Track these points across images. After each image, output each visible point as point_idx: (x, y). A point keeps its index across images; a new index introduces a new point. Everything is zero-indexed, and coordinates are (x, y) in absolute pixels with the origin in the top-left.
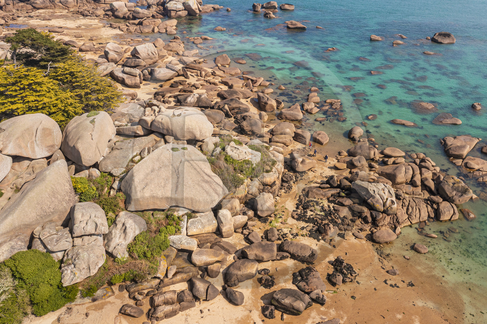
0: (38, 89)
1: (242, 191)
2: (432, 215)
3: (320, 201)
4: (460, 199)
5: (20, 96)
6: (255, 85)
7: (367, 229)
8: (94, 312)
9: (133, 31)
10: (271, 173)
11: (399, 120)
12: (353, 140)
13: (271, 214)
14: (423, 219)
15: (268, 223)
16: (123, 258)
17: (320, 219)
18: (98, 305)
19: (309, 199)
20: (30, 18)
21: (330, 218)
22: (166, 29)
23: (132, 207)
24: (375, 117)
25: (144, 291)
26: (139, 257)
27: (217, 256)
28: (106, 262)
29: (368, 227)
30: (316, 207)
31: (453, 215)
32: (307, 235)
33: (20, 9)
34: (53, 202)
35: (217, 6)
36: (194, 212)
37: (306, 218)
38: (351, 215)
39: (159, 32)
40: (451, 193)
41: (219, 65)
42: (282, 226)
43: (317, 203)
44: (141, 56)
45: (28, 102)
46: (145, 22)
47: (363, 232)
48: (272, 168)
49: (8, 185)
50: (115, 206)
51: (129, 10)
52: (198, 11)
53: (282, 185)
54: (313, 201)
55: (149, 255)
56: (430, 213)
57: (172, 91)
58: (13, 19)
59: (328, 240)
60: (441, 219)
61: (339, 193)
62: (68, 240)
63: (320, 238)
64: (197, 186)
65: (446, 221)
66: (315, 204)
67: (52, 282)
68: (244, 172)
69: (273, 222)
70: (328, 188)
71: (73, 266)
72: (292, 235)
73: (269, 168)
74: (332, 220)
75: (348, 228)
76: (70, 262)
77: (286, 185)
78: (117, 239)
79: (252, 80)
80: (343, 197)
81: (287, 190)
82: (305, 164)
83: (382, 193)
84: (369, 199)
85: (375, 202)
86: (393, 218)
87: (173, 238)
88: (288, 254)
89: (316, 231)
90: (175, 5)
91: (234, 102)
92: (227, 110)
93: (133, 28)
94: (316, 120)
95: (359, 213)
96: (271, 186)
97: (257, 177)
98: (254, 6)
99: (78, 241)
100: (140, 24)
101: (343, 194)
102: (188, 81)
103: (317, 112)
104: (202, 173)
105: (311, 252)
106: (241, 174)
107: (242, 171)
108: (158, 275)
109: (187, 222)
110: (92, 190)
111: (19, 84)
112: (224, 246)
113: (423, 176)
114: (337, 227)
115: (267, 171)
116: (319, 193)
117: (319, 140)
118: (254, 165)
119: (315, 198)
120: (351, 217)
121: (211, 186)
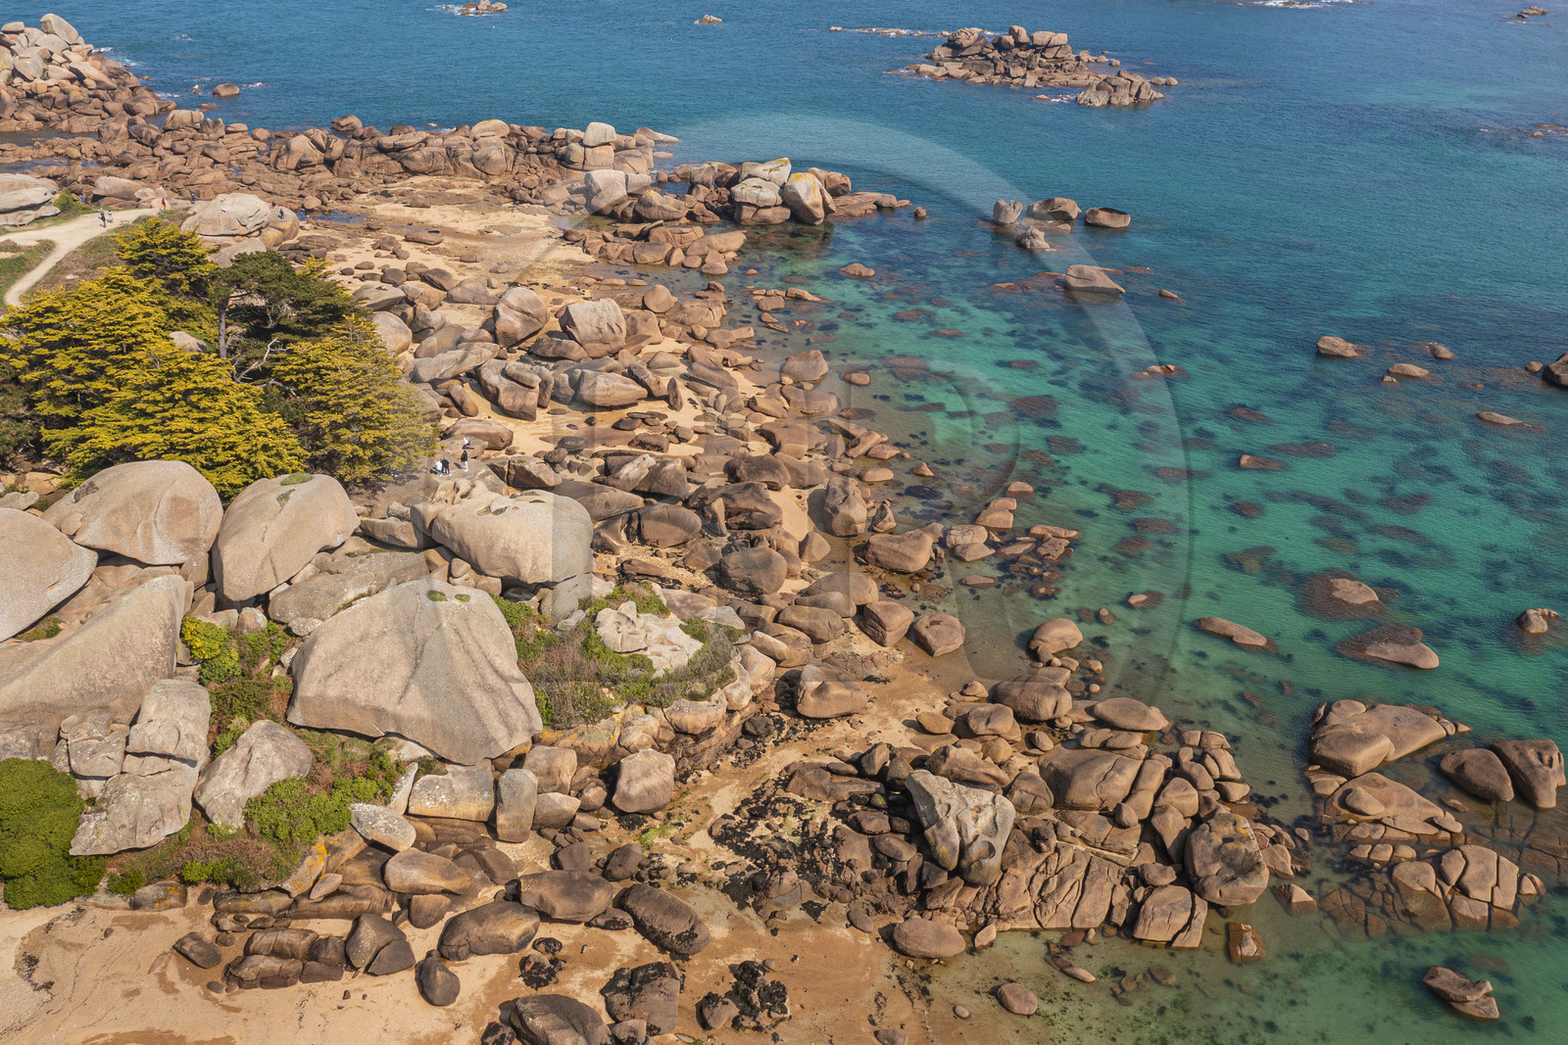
0: (204, 403)
1: (600, 736)
2: (1120, 918)
3: (810, 806)
4: (1223, 888)
6: (851, 453)
8: (125, 930)
9: (614, 255)
10: (705, 703)
12: (1034, 655)
13: (659, 809)
14: (1083, 921)
15: (637, 832)
16: (228, 828)
17: (775, 852)
18: (141, 918)
19: (785, 795)
20: (383, 198)
21: (807, 856)
22: (704, 257)
23: (296, 717)
24: (1155, 600)
25: (248, 916)
27: (449, 879)
28: (190, 827)
31: (1183, 930)
32: (718, 886)
34: (115, 666)
35: (889, 200)
36: (443, 760)
37: (742, 841)
38: (870, 861)
39: (682, 265)
40: (1205, 865)
42: (669, 847)
43: (799, 810)
44: (577, 331)
45: (171, 432)
46: (655, 233)
47: (879, 917)
48: (710, 691)
49: (78, 614)
50: (258, 704)
51: (630, 196)
53: (735, 744)
54: (793, 801)
55: (283, 833)
56: (1116, 910)
57: (611, 438)
59: (765, 913)
60: (1138, 935)
61: (871, 796)
62: (111, 755)
63: (750, 900)
65: (1155, 945)
66: (792, 809)
67: (52, 839)
68: (622, 686)
69: (652, 832)
70: (850, 775)
71: (104, 815)
72: (680, 875)
73: (702, 690)
74: (813, 862)
75: (842, 895)
76: (104, 805)
77: (746, 744)
78: (226, 780)
79: (851, 439)
80: (875, 808)
81: (743, 757)
82: (824, 699)
83: (968, 818)
84: (930, 826)
85: (939, 840)
86: (985, 897)
87: (360, 808)
88: (628, 918)
89: (748, 881)
90: (757, 191)
91: (751, 492)
92: (716, 514)
93: (618, 248)
94: (963, 582)
95: (890, 859)
96: (697, 738)
97: (661, 706)
98: (997, 209)
99: (132, 763)
100: (644, 236)
101: (880, 801)
102: (673, 416)
103: (983, 559)
104: (483, 664)
105: (688, 928)
106: (610, 690)
107: (615, 683)
108: (286, 886)
109: (415, 781)
112: (490, 860)
113: (1162, 801)
114: (811, 885)
115: (694, 697)
116: (816, 783)
117: (925, 639)
118: (660, 673)
119: (802, 795)
120: (867, 868)
121: (495, 703)
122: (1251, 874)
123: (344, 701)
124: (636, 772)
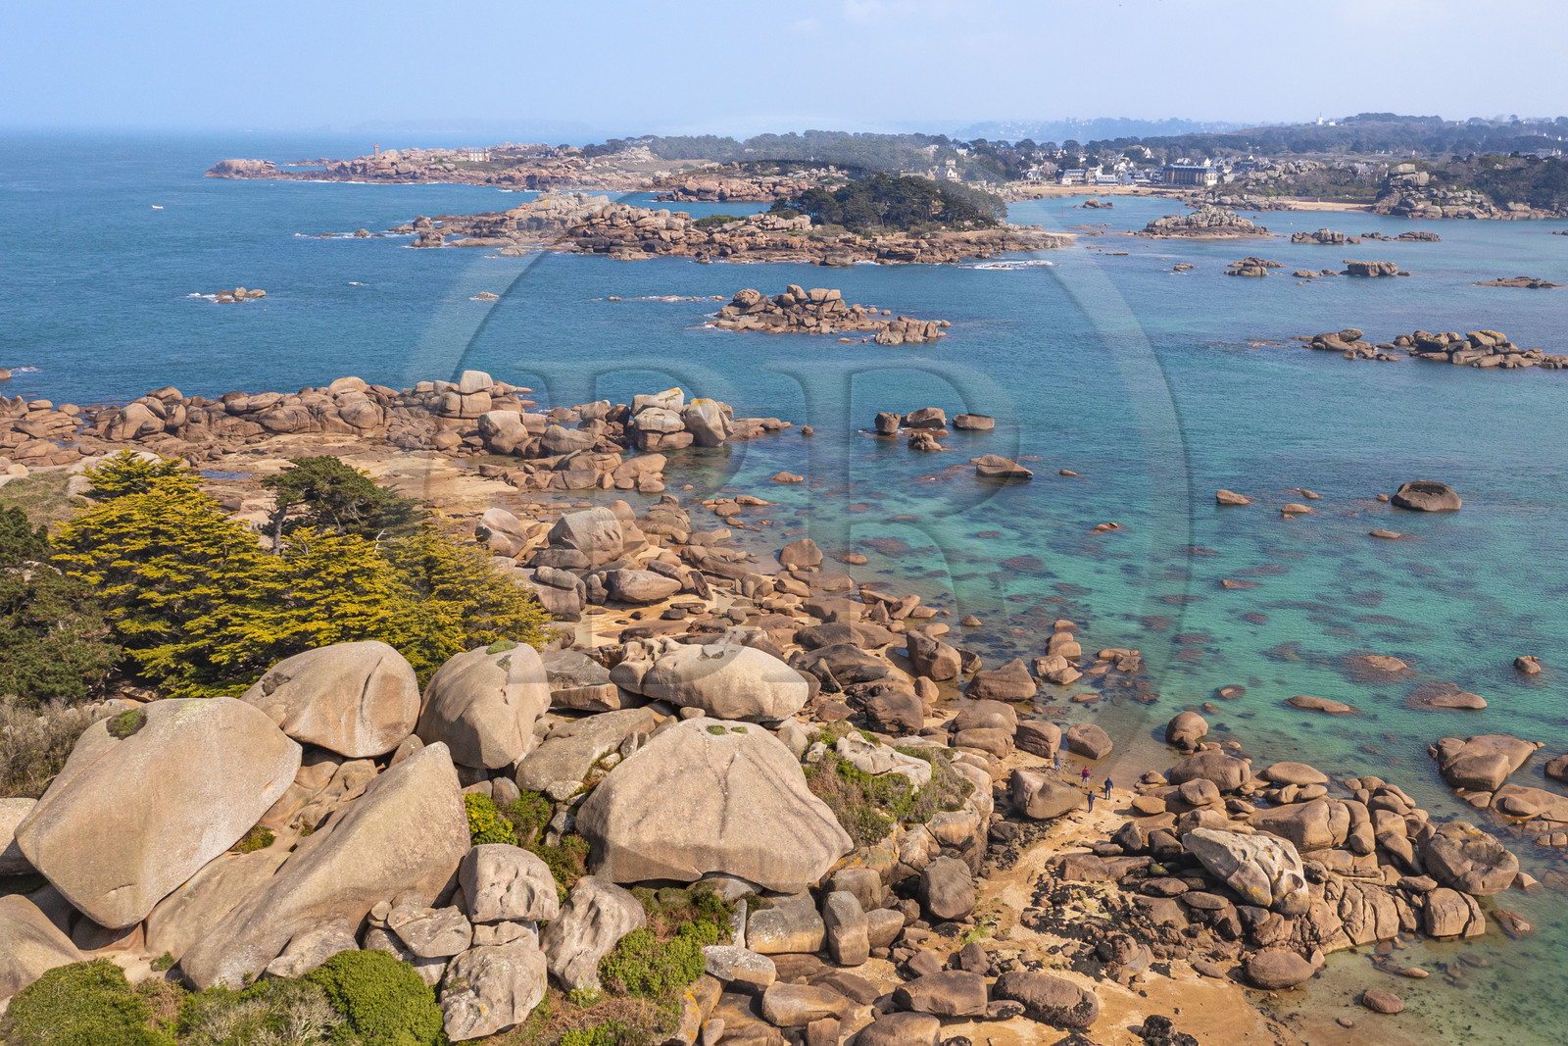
0: (366, 586)
1: (885, 855)
2: (1412, 924)
3: (1097, 887)
4: (1485, 879)
5: (323, 602)
6: (896, 615)
7: (1231, 954)
9: (545, 484)
10: (962, 811)
11: (1308, 699)
12: (1181, 746)
13: (967, 913)
14: (1386, 932)
15: (957, 937)
16: (590, 992)
17: (1099, 927)
19: (1065, 883)
20: (257, 456)
21: (1127, 926)
22: (636, 478)
23: (609, 873)
24: (1239, 690)
26: (630, 989)
28: (546, 1000)
29: (1233, 950)
30: (1086, 900)
31: (1469, 921)
32: (1065, 967)
33: (227, 433)
35: (773, 422)
36: (765, 892)
37: (1062, 925)
38: (1184, 919)
39: (616, 487)
40: (1459, 865)
41: (793, 567)
42: (997, 944)
43: (1090, 893)
44: (576, 541)
46: (575, 463)
47: (1220, 963)
48: (962, 802)
49: (282, 820)
50: (565, 865)
51: (530, 434)
52: (722, 435)
53: (990, 851)
54: (1079, 887)
55: (655, 985)
56: (1405, 918)
57: (670, 627)
58: (212, 458)
59: (1124, 979)
60: (1437, 933)
61: (1148, 867)
62: (460, 929)
63: (1104, 972)
64: (774, 822)
65: (1450, 939)
66: (1083, 893)
68: (891, 804)
69: (971, 935)
70: (1117, 854)
71: (471, 993)
72: (1026, 964)
73: (954, 800)
74: (1134, 929)
75: (1177, 951)
76: (465, 984)
77: (1001, 849)
78: (575, 942)
79: (888, 604)
80: (1160, 876)
81: (1004, 861)
83: (1265, 857)
84: (1232, 873)
85: (1247, 882)
86: (1301, 927)
87: (712, 950)
88: (1018, 1004)
89: (1090, 957)
90: (661, 418)
91: (843, 652)
92: (825, 673)
93: (542, 478)
94: (1074, 700)
95: (1205, 911)
96: (962, 848)
97: (923, 821)
98: (880, 421)
99: (485, 934)
100: (563, 466)
101: (1160, 869)
102: (710, 605)
103: (1075, 681)
104: (785, 790)
105: (1080, 1000)
106: (882, 809)
107: (883, 802)
109: (747, 919)
110: (501, 830)
111: (323, 574)
112: (845, 983)
113: (1381, 829)
114: (1147, 947)
115: (951, 808)
116: (1093, 866)
117: (1085, 746)
118: (916, 789)
119: (1083, 880)
120: (1184, 925)
121: (808, 825)
122: (1502, 862)
123: (662, 845)
124: (943, 878)
